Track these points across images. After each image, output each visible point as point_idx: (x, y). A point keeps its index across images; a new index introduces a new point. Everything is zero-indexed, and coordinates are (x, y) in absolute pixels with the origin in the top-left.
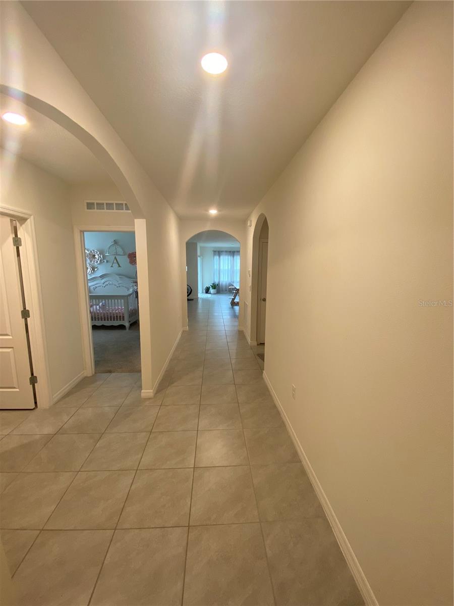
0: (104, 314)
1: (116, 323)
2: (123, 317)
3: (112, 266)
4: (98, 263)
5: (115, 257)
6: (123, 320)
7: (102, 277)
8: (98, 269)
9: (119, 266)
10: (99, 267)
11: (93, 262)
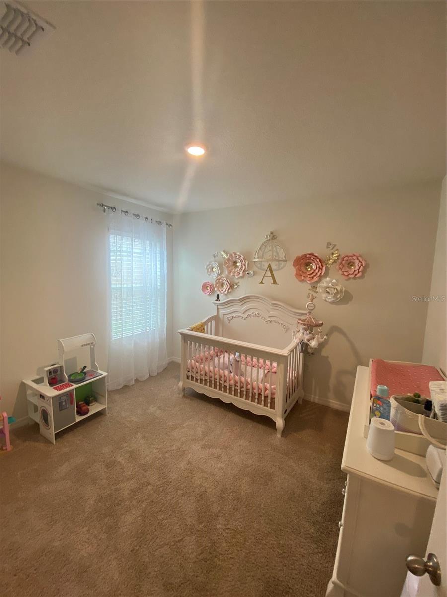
0: (236, 382)
1: (259, 410)
2: (273, 399)
3: (262, 282)
4: (241, 275)
5: (270, 266)
6: (272, 407)
7: (244, 300)
8: (238, 286)
9: (275, 282)
10: (241, 282)
11: (232, 274)
